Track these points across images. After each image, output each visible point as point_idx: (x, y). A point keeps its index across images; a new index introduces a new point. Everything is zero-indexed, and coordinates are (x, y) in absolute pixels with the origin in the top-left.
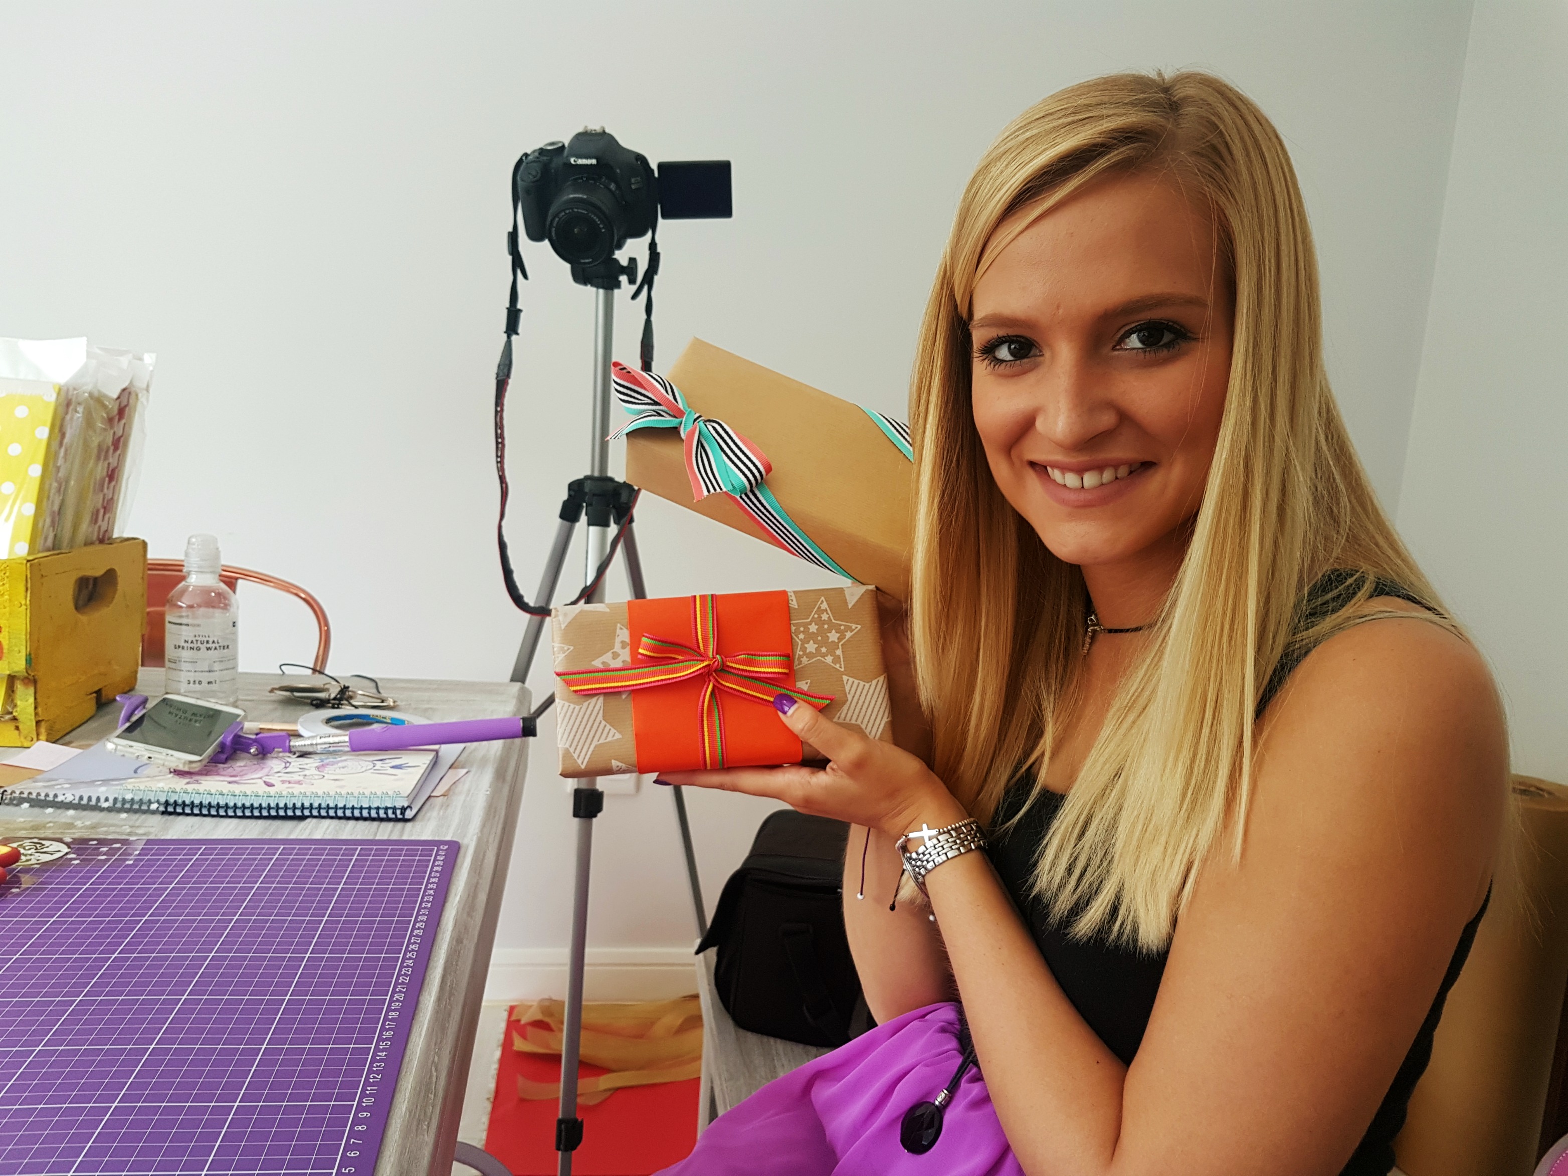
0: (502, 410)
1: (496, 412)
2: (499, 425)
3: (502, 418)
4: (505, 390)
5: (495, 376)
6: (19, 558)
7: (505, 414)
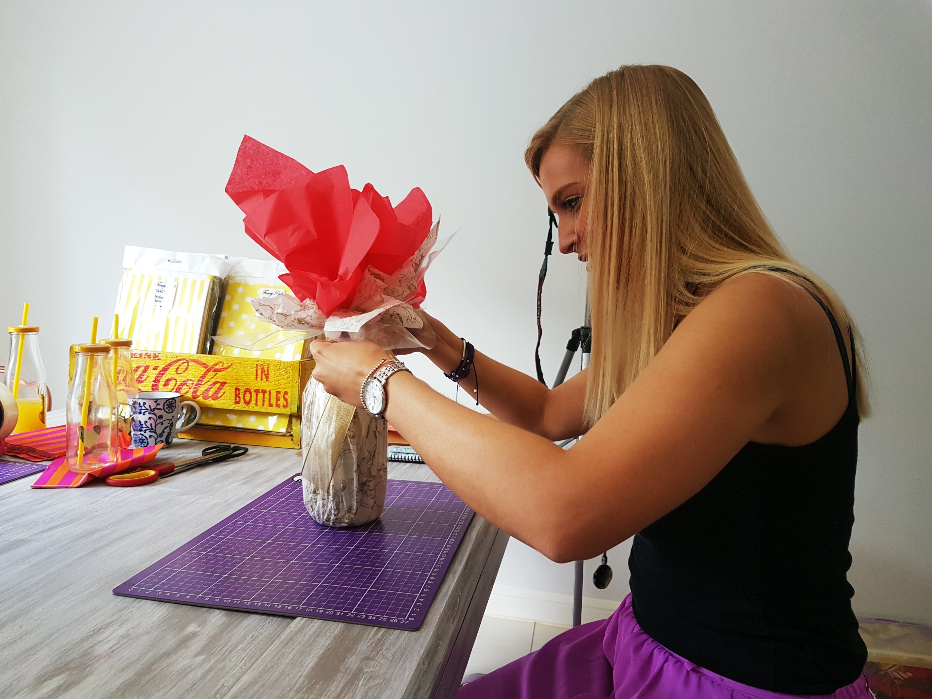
0: (541, 292)
1: (538, 293)
2: (539, 300)
3: (541, 296)
4: (543, 282)
5: (539, 276)
6: (297, 361)
7: (542, 294)
